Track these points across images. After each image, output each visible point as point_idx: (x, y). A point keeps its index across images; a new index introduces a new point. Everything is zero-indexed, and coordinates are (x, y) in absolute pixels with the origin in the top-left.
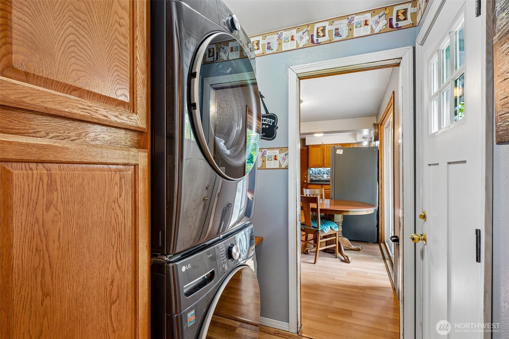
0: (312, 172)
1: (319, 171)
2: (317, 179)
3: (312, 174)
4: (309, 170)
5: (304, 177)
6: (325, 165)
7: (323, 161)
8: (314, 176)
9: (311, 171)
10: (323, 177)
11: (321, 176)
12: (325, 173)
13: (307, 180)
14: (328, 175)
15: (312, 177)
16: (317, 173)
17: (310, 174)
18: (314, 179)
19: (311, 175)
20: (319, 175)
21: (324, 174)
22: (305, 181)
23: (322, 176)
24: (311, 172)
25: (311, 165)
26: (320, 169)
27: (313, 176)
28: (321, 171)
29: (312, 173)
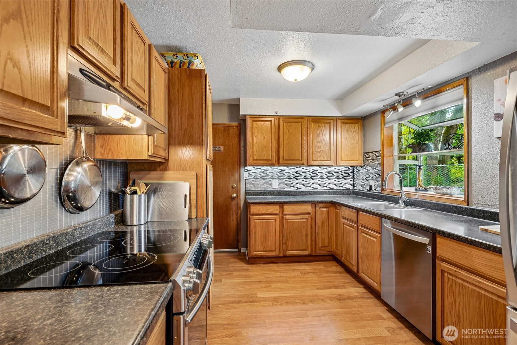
0: (248, 175)
1: (263, 173)
2: (259, 189)
3: (250, 179)
4: (242, 170)
5: (230, 186)
6: (281, 161)
7: (278, 151)
8: (253, 183)
9: (248, 173)
10: (271, 185)
11: (267, 184)
12: (276, 177)
13: (238, 192)
14: (280, 182)
15: (248, 186)
16: (259, 177)
17: (245, 180)
18: (253, 189)
19: (247, 182)
20: (264, 182)
21: (273, 178)
22: (235, 195)
23: (270, 183)
24: (246, 175)
25: (251, 159)
26: (265, 168)
27: (250, 184)
28: (268, 173)
29: (248, 178)
